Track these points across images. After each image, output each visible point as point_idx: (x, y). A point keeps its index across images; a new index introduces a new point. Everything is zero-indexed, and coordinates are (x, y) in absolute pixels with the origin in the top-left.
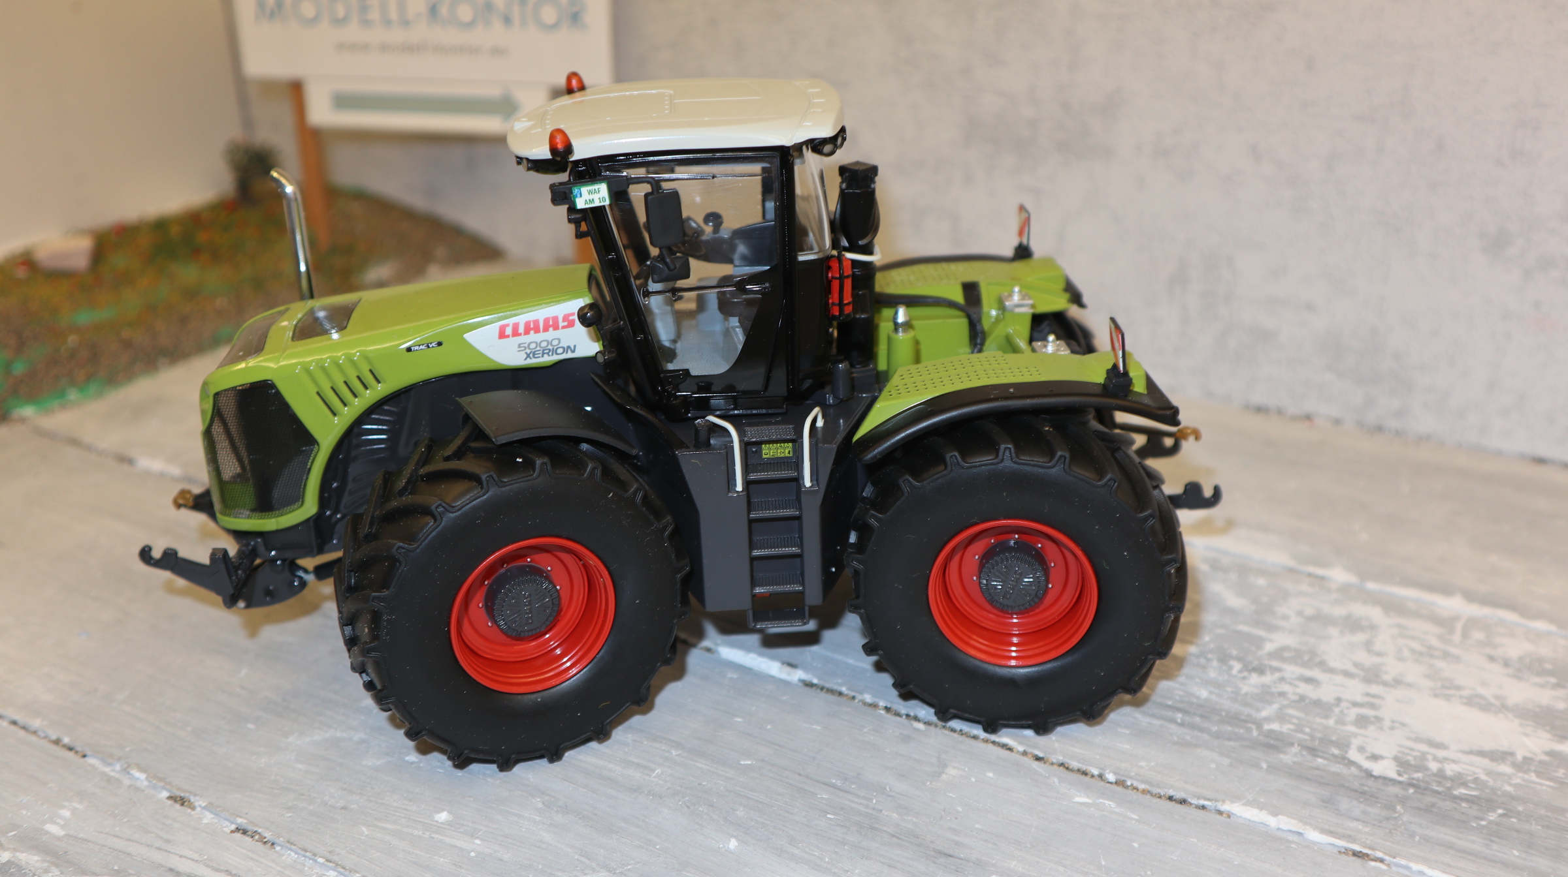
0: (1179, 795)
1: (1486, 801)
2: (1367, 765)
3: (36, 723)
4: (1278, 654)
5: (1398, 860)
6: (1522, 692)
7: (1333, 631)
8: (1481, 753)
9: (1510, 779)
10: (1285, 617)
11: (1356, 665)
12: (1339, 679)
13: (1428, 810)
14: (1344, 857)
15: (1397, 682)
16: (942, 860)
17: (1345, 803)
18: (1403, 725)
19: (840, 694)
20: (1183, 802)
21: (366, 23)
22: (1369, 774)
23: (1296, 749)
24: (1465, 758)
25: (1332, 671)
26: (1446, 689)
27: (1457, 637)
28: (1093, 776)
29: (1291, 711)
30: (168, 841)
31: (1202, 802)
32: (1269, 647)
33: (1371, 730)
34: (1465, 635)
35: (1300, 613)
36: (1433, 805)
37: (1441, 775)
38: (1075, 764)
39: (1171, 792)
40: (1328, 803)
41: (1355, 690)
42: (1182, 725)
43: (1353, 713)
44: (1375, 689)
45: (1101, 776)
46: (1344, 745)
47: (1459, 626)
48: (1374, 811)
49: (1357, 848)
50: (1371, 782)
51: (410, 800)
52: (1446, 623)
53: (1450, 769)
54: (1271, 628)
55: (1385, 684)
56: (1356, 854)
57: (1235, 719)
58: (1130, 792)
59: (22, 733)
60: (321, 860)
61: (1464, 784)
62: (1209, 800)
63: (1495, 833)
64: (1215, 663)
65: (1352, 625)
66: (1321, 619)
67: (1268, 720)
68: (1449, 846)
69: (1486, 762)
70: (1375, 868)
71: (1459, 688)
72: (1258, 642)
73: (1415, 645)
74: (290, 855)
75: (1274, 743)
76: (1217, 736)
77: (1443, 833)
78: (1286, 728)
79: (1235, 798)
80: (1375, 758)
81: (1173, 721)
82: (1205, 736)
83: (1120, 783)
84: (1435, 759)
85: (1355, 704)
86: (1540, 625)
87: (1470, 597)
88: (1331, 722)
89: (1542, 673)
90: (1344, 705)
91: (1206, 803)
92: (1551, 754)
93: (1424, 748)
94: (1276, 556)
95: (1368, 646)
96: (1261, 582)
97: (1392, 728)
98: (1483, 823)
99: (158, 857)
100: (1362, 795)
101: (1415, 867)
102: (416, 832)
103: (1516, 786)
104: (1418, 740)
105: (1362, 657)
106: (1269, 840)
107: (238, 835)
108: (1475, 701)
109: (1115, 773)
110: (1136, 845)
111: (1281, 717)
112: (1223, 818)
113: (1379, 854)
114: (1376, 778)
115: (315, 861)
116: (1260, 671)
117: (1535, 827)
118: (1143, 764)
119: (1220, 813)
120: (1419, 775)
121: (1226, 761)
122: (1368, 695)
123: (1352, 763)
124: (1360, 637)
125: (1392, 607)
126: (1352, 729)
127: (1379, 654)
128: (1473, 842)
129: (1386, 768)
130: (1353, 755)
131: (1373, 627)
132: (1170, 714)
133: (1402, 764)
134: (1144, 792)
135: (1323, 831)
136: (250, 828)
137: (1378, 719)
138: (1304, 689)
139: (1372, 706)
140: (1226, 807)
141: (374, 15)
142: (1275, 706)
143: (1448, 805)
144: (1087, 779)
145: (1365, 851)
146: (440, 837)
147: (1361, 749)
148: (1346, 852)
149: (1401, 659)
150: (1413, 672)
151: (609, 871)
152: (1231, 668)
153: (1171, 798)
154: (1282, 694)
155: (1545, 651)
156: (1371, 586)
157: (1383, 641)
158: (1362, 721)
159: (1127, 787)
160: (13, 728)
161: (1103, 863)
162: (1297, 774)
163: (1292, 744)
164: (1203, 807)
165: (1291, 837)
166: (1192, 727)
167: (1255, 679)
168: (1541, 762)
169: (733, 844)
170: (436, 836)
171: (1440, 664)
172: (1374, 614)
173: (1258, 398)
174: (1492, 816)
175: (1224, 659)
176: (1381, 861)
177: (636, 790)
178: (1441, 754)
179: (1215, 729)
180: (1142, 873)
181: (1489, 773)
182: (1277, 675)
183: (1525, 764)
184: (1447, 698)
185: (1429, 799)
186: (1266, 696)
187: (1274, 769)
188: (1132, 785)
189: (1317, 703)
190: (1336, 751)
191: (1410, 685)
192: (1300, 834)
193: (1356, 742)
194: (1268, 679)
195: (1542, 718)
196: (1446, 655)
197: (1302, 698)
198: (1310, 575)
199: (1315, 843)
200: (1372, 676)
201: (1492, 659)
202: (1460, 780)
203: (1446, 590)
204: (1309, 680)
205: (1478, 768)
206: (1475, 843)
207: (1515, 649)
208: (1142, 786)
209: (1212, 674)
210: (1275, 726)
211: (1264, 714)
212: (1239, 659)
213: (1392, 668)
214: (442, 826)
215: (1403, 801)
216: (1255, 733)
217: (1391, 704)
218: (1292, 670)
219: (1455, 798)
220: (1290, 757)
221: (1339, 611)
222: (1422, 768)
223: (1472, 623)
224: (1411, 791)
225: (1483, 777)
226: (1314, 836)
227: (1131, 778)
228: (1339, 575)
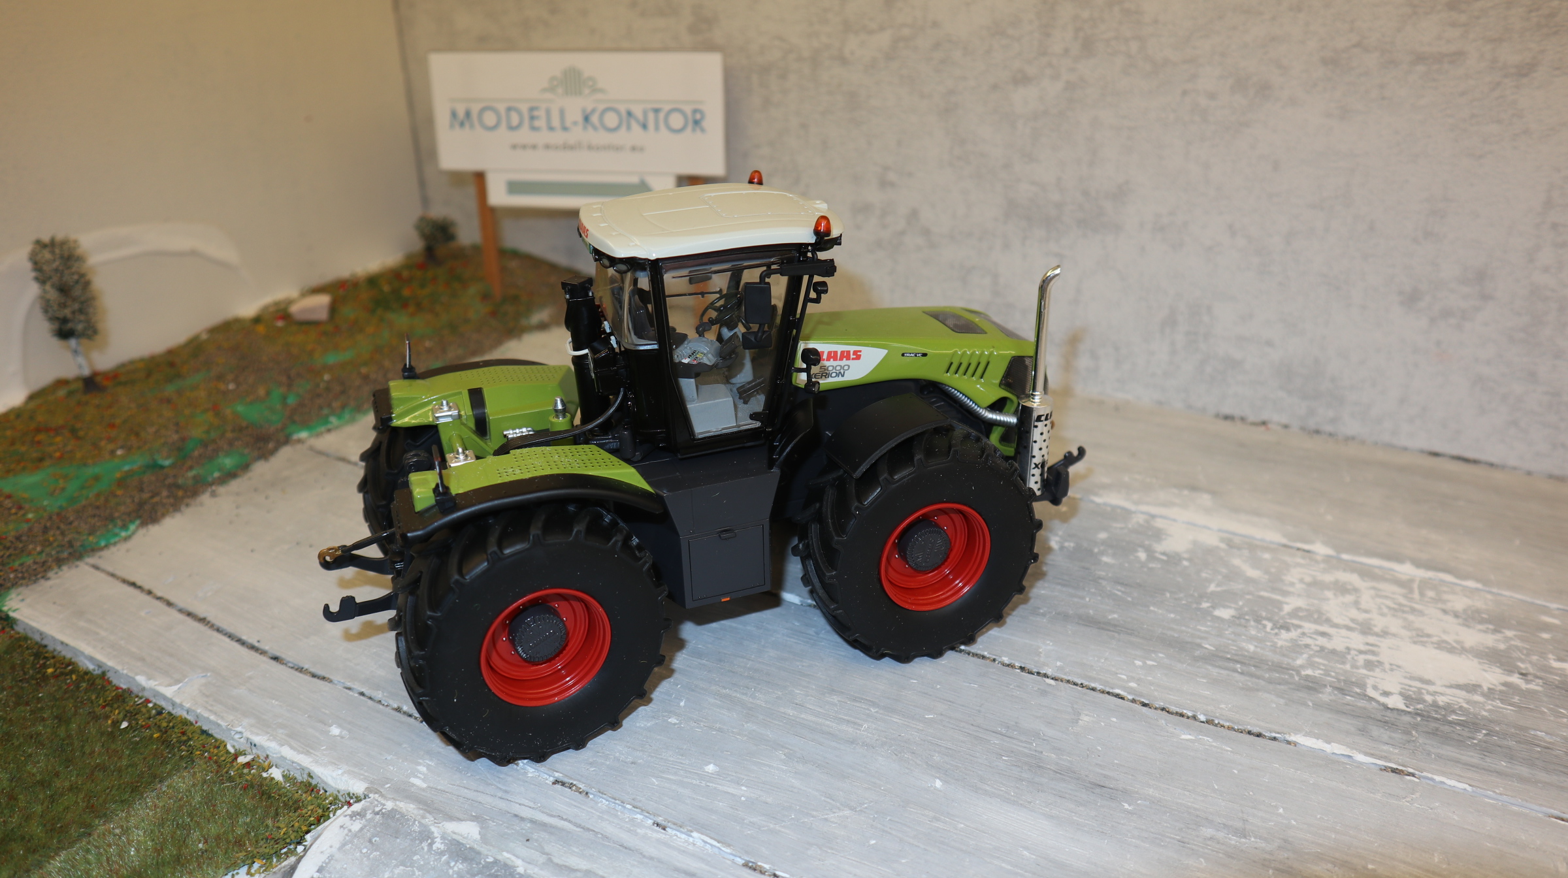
0: (1255, 730)
1: (1472, 724)
2: (1382, 699)
3: (379, 695)
4: (1295, 613)
5: (1425, 774)
6: (1474, 637)
7: (1329, 594)
8: (1458, 687)
9: (1486, 708)
10: (1292, 584)
11: (1353, 620)
12: (1344, 632)
13: (1434, 733)
14: (1385, 773)
15: (1385, 634)
16: (1098, 790)
17: (1376, 731)
18: (1399, 667)
19: (983, 657)
20: (1259, 735)
21: (534, 128)
22: (1386, 707)
23: (1329, 689)
24: (1449, 691)
25: (1336, 626)
26: (1421, 637)
27: (1416, 595)
28: (1188, 718)
29: (1317, 660)
30: (506, 792)
31: (1274, 735)
32: (1287, 609)
33: (1377, 672)
34: (1422, 594)
35: (1301, 581)
36: (1437, 729)
37: (1435, 705)
38: (1173, 709)
39: (1249, 728)
40: (1363, 731)
41: (1357, 641)
42: (1242, 673)
43: (1361, 659)
44: (1371, 639)
45: (1194, 718)
46: (1363, 686)
47: (1415, 586)
48: (1398, 736)
49: (1394, 766)
50: (1388, 713)
51: (682, 755)
52: (1406, 584)
53: (1441, 700)
54: (1286, 593)
55: (1377, 635)
56: (1394, 771)
57: (1278, 667)
58: (1219, 729)
59: (370, 702)
60: (629, 806)
61: (1454, 712)
62: (1278, 733)
63: (1485, 749)
64: (1252, 623)
65: (1342, 589)
66: (1315, 583)
67: (1302, 667)
68: (1457, 761)
69: (1463, 694)
70: (1410, 781)
71: (1429, 636)
72: (1279, 605)
73: (1389, 603)
74: (602, 802)
75: (1312, 686)
76: (1270, 681)
77: (1449, 751)
78: (1317, 673)
79: (1297, 731)
80: (1386, 694)
81: (1235, 671)
82: (1262, 683)
83: (1208, 722)
84: (1429, 693)
85: (1361, 652)
86: (1471, 584)
87: (1418, 564)
88: (1348, 667)
89: (1482, 621)
90: (1353, 652)
91: (1277, 735)
92: (1505, 684)
93: (1418, 684)
94: (1273, 536)
95: (1356, 604)
96: (1267, 556)
97: (1392, 670)
98: (1475, 741)
99: (503, 805)
100: (1386, 724)
101: (1438, 778)
102: (694, 782)
103: (1489, 711)
104: (1412, 678)
105: (1354, 613)
106: (1329, 762)
107: (558, 786)
108: (1441, 645)
109: (1205, 715)
110: (1236, 772)
111: (1312, 665)
112: (1291, 747)
113: (1411, 770)
114: (1392, 710)
115: (625, 807)
116: (1286, 627)
117: (1512, 743)
118: (1223, 706)
119: (1289, 743)
120: (1420, 706)
121: (1282, 701)
122: (1367, 644)
123: (1371, 699)
124: (1349, 598)
125: (1366, 573)
126: (1364, 671)
127: (1366, 611)
128: (1472, 757)
129: (1396, 702)
130: (1371, 692)
131: (1356, 590)
132: (1231, 665)
133: (1407, 698)
134: (1229, 728)
135: (1366, 754)
136: (566, 780)
137: (1380, 663)
138: (1322, 641)
139: (1373, 653)
140: (1292, 738)
141: (541, 123)
142: (1305, 656)
143: (1446, 728)
144: (1185, 719)
145: (1400, 768)
146: (714, 785)
147: (1375, 688)
148: (1385, 769)
149: (1383, 615)
150: (1394, 625)
151: (851, 809)
152: (1265, 626)
153: (1250, 733)
154: (1307, 646)
155: (1479, 604)
156: (1345, 556)
157: (1366, 599)
158: (1369, 665)
159: (1216, 725)
160: (362, 697)
161: (1216, 787)
162: (1338, 710)
163: (1325, 686)
164: (1275, 739)
165: (1345, 760)
166: (1252, 675)
167: (1284, 634)
168: (1501, 691)
169: (938, 784)
170: (711, 785)
171: (1411, 617)
172: (1354, 579)
173: (1227, 410)
174: (1480, 736)
175: (1258, 620)
176: (1413, 775)
177: (853, 742)
178: (1431, 688)
179: (1267, 675)
180: (1247, 794)
181: (1468, 702)
182: (1299, 631)
183: (1490, 694)
184: (1423, 644)
185: (1433, 725)
186: (1296, 648)
187: (1318, 706)
188: (1219, 723)
189: (1334, 652)
190: (1358, 690)
191: (1394, 635)
192: (1350, 757)
193: (1370, 682)
194: (1293, 634)
195: (1492, 657)
196: (1413, 610)
197: (1322, 649)
198: (1298, 549)
199: (1361, 763)
200: (1366, 629)
201: (1445, 612)
202: (1449, 709)
203: (1399, 558)
204: (1323, 634)
205: (1459, 698)
206: (1473, 757)
207: (1459, 603)
208: (1227, 724)
209: (1253, 632)
210: (1309, 672)
211: (1299, 662)
212: (1269, 620)
213: (1379, 623)
214: (713, 776)
215: (1415, 726)
216: (1297, 678)
217: (1386, 651)
218: (1309, 627)
219: (1451, 723)
220: (1327, 695)
221: (1328, 578)
222: (1421, 701)
223: (1425, 584)
224: (1419, 719)
225: (1465, 705)
226: (1360, 758)
227: (1217, 718)
228: (1321, 549)
